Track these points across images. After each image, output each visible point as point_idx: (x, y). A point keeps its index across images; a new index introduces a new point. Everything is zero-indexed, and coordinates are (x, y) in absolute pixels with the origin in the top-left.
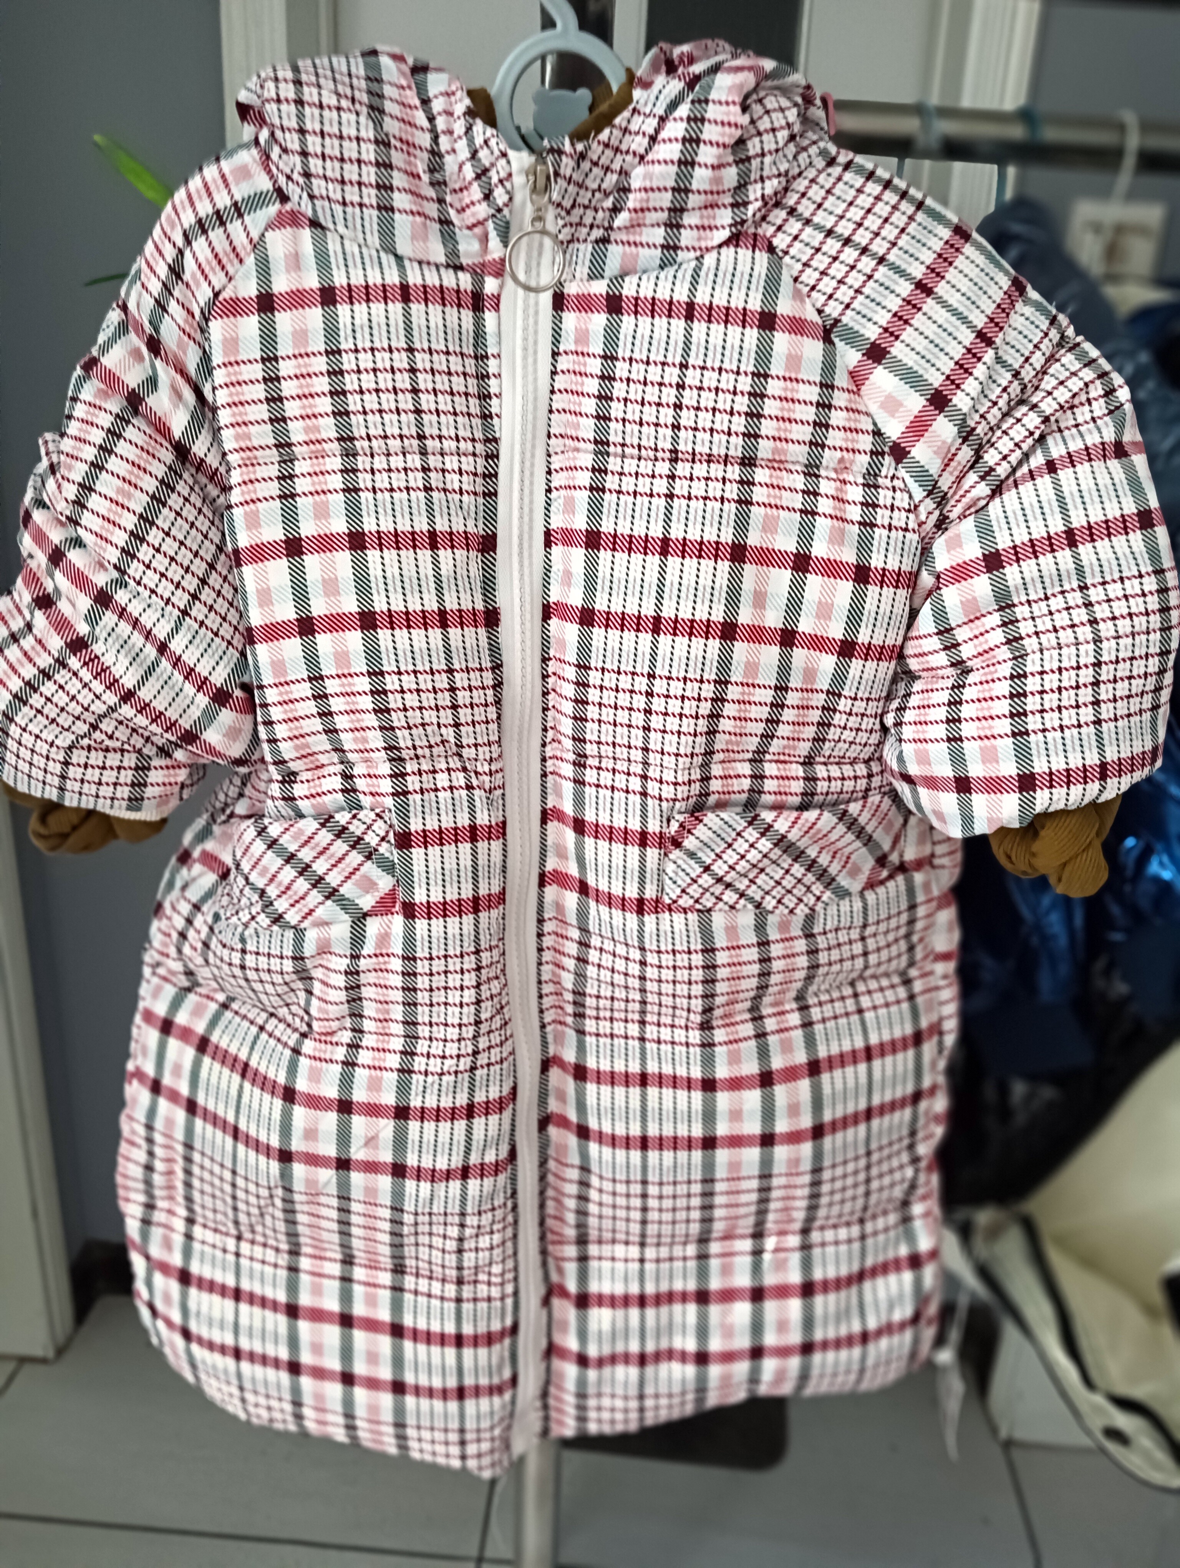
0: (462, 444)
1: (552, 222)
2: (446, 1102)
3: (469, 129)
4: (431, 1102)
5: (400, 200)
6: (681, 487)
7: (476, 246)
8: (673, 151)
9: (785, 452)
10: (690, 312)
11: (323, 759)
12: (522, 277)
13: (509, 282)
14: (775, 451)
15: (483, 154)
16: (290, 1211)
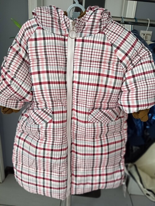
0: (62, 59)
1: (75, 30)
2: (58, 149)
3: (64, 16)
4: (56, 149)
5: (54, 26)
6: (92, 65)
7: (64, 32)
8: (92, 20)
9: (106, 61)
10: (93, 42)
11: (42, 101)
12: (71, 37)
13: (69, 37)
14: (104, 61)
15: (66, 20)
16: (36, 163)
